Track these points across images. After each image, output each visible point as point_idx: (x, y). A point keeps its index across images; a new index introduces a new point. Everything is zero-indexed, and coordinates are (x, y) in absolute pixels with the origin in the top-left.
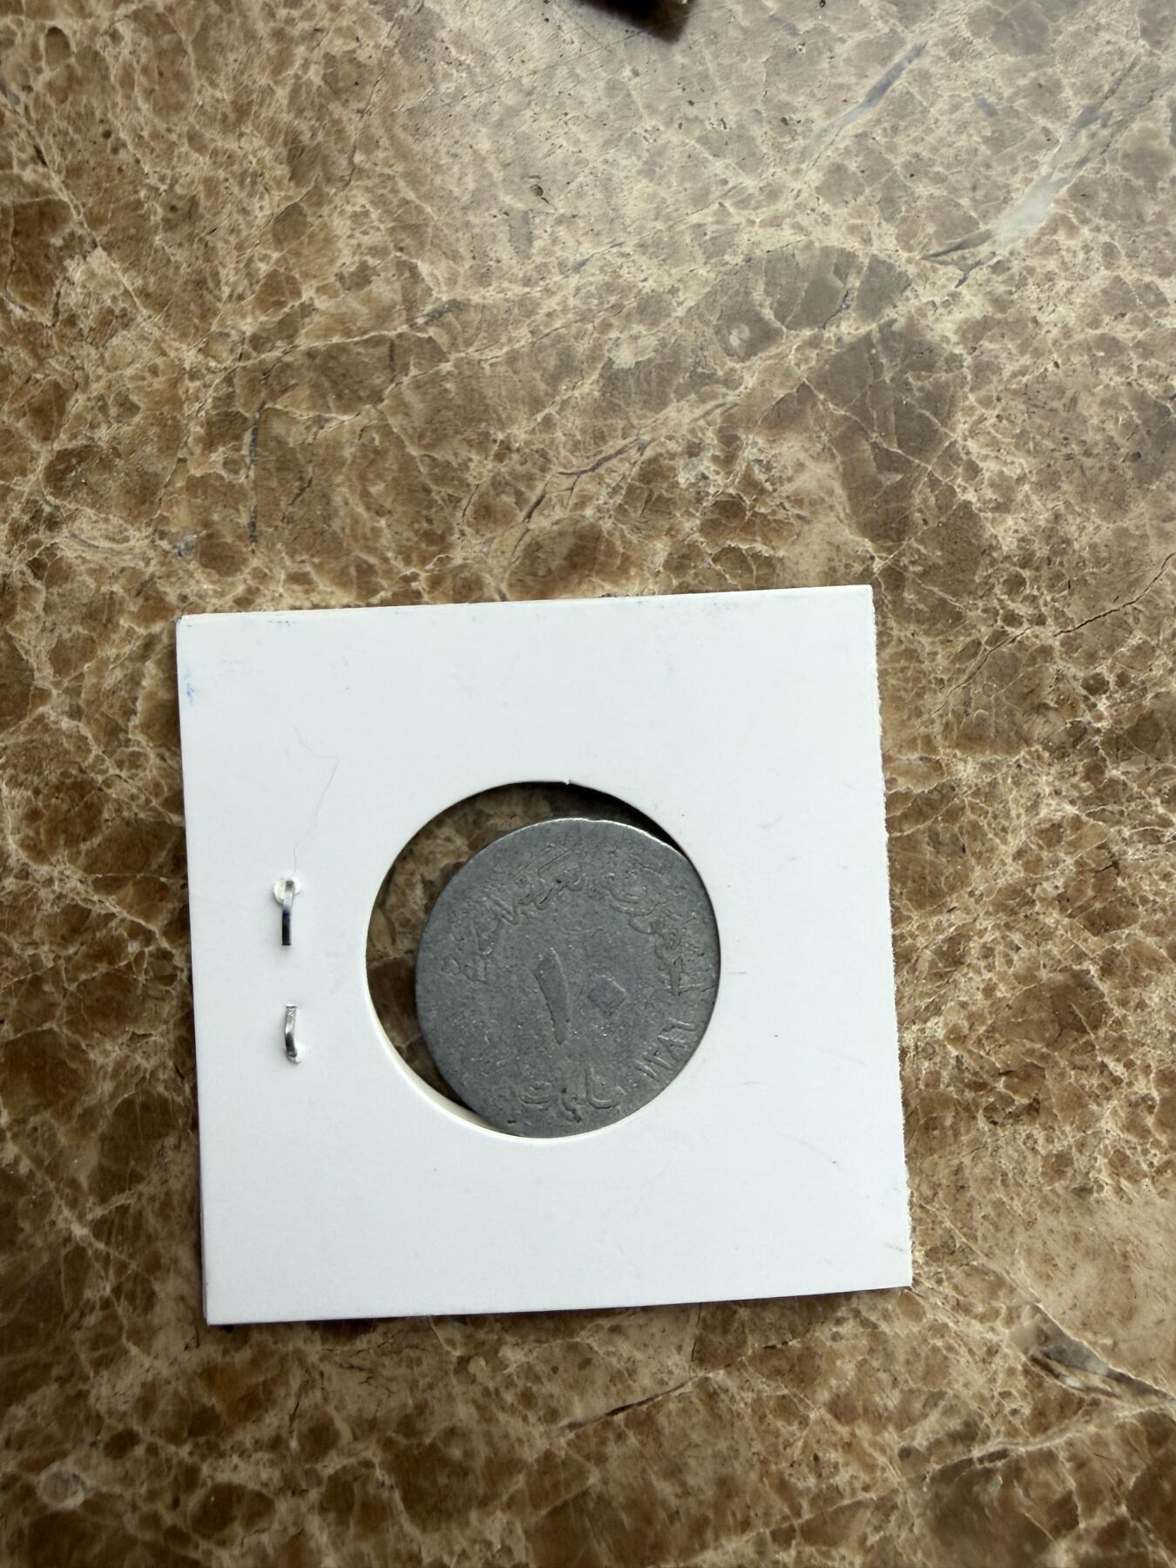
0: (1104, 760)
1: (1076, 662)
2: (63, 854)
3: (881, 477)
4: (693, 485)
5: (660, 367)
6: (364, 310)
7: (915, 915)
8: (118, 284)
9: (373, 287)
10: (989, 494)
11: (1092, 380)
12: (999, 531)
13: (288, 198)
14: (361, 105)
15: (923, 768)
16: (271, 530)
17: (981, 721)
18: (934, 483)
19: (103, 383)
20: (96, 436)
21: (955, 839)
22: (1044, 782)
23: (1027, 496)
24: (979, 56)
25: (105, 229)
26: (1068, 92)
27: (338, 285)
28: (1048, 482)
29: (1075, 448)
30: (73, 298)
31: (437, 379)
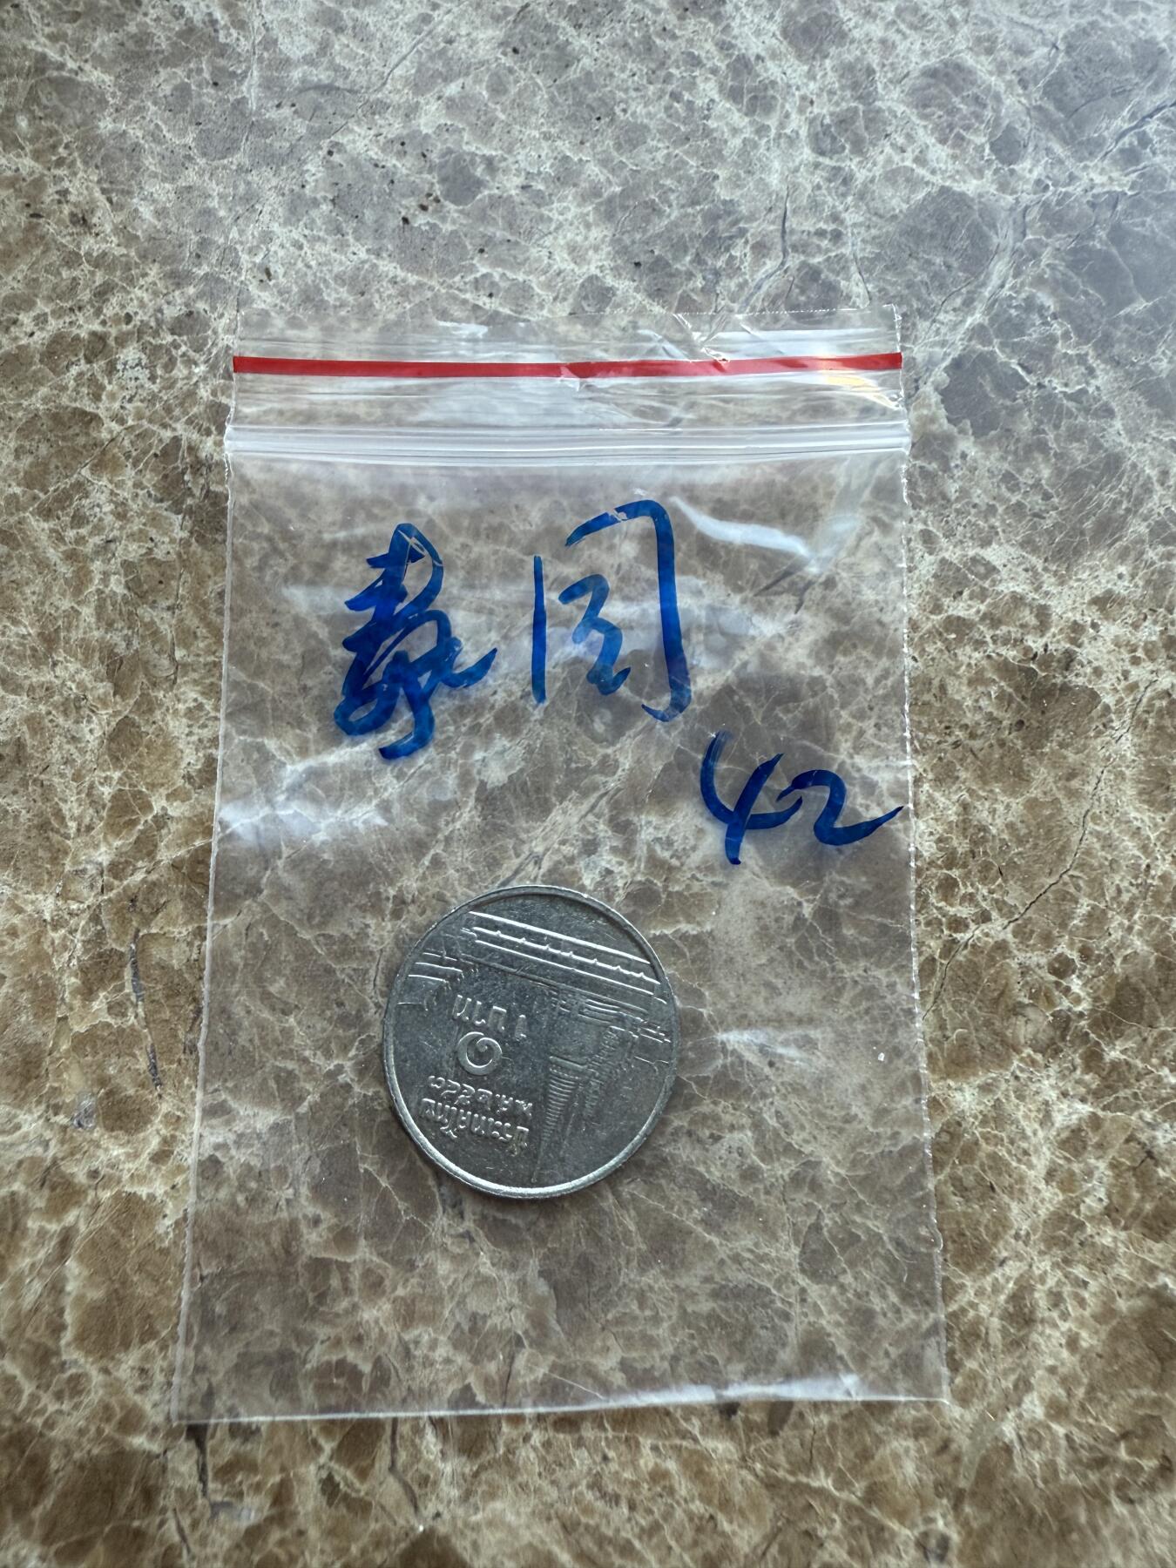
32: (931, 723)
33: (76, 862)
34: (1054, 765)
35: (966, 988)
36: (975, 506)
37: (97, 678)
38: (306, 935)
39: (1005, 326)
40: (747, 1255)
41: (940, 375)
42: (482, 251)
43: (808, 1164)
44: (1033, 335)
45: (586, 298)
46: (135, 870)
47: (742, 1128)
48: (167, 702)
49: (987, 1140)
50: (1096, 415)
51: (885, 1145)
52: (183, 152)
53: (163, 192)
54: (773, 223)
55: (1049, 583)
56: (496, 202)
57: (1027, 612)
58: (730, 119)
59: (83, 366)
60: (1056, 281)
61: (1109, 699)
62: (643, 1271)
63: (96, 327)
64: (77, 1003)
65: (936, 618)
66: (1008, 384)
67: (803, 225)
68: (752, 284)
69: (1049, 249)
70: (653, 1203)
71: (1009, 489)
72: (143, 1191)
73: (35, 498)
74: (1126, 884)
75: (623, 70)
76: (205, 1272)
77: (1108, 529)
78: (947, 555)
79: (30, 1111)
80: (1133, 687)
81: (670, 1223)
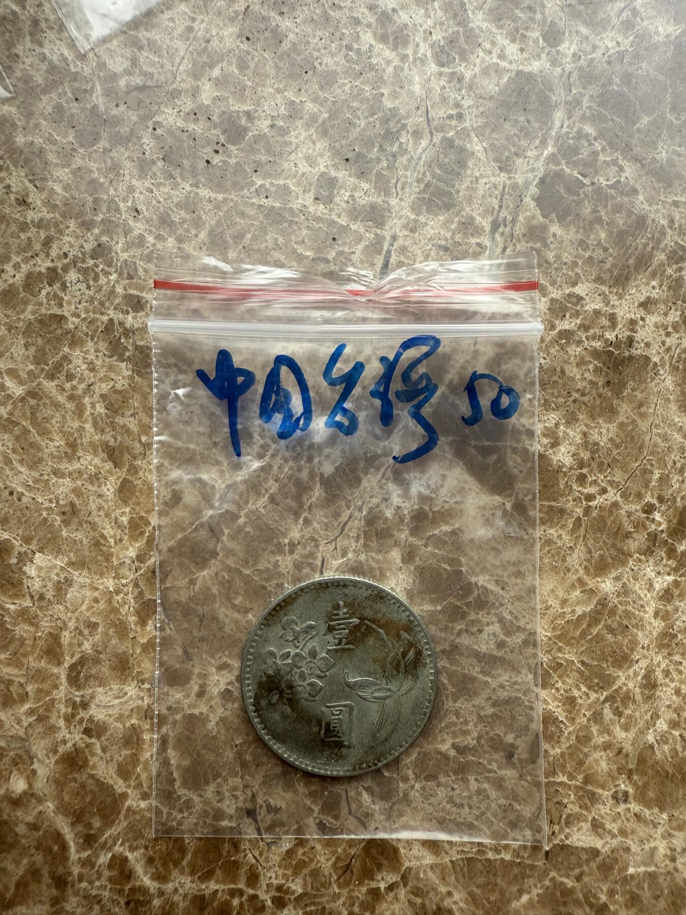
0: (673, 544)
1: (632, 502)
2: (175, 873)
3: (487, 461)
4: (395, 514)
5: (348, 465)
6: (186, 514)
7: (620, 673)
8: (55, 566)
9: (184, 500)
10: (545, 441)
11: (566, 356)
12: (560, 456)
13: (118, 478)
14: (132, 412)
15: (585, 597)
16: (196, 650)
17: (602, 557)
18: (515, 450)
19: (73, 621)
20: (84, 649)
21: (620, 624)
22: (649, 571)
23: (565, 432)
24: (426, 224)
25: (35, 542)
26: (479, 220)
27: (167, 508)
28: (571, 420)
29: (576, 395)
30: (36, 585)
31: (240, 530)
32: (559, 392)
33: (118, 559)
34: (630, 401)
35: (599, 530)
36: (565, 264)
37: (103, 461)
38: (247, 572)
39: (567, 151)
40: (506, 683)
41: (533, 190)
42: (256, 171)
43: (530, 634)
44: (584, 153)
45: (321, 187)
46: (150, 557)
47: (493, 623)
48: (144, 466)
49: (621, 604)
50: (628, 194)
51: (568, 617)
52: (70, 147)
53: (64, 174)
54: (421, 116)
55: (613, 300)
56: (257, 139)
57: (604, 319)
58: (384, 54)
59: (48, 289)
60: (593, 116)
61: (656, 359)
62: (455, 701)
63: (50, 264)
64: (139, 629)
65: (553, 333)
66: (574, 186)
67: (438, 113)
68: (415, 158)
69: (587, 97)
70: (453, 668)
71: (583, 250)
72: (196, 712)
73: (43, 370)
74: (678, 458)
75: (314, 36)
76: (237, 743)
77: (643, 261)
78: (553, 296)
79: (130, 685)
80: (668, 350)
81: (465, 676)
